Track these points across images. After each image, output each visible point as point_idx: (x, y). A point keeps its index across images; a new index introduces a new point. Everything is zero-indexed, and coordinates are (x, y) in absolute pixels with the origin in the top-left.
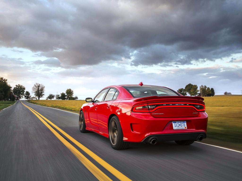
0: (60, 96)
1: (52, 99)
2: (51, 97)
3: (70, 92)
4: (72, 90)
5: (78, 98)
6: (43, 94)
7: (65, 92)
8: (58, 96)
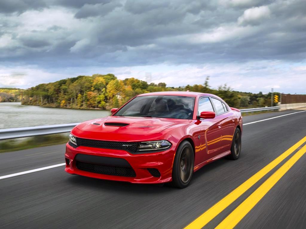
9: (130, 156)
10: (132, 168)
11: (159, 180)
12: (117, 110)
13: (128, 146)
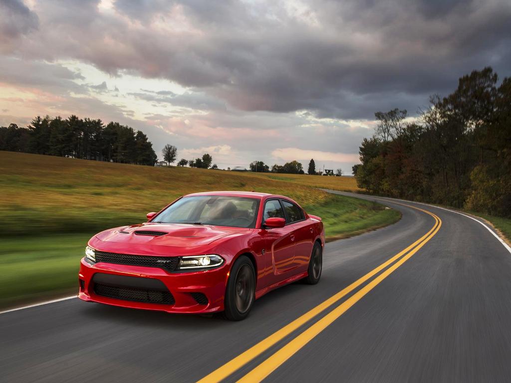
0: (195, 162)
1: (184, 166)
2: (183, 162)
3: (207, 158)
4: (210, 155)
5: (217, 167)
6: (174, 158)
7: (201, 158)
8: (192, 162)
9: (168, 275)
10: (169, 291)
11: (206, 309)
12: (155, 214)
13: (165, 262)
